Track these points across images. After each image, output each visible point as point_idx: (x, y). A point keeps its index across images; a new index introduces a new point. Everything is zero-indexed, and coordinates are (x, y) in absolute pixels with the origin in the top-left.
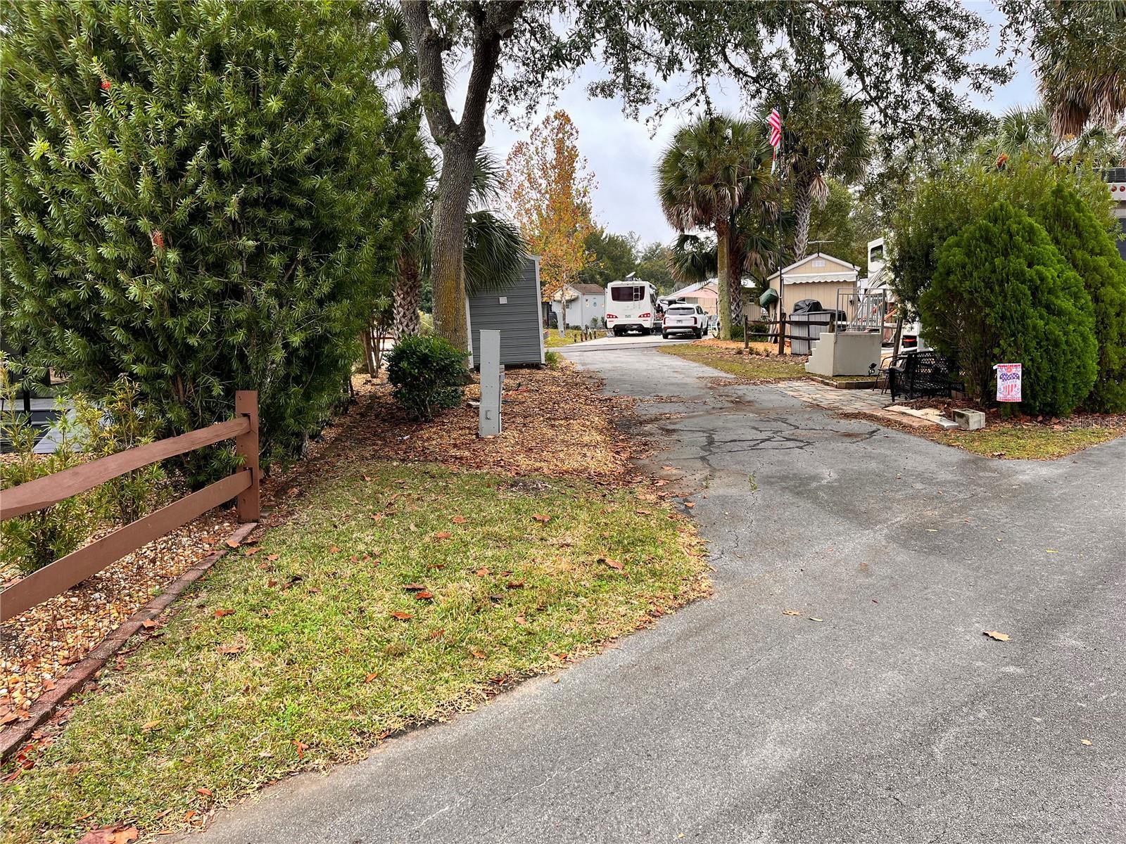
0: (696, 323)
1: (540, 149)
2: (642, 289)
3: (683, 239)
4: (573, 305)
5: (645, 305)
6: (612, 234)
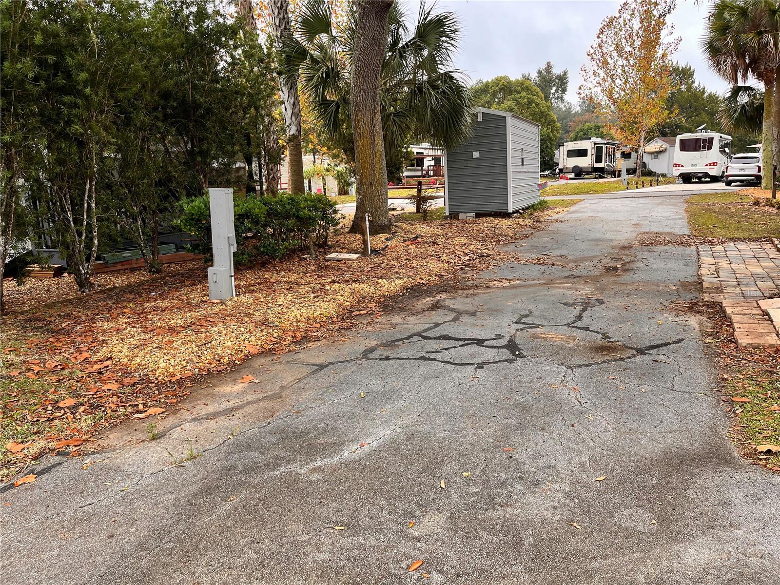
0: (759, 171)
1: (627, 22)
2: (711, 140)
3: (736, 91)
4: (662, 155)
5: (714, 154)
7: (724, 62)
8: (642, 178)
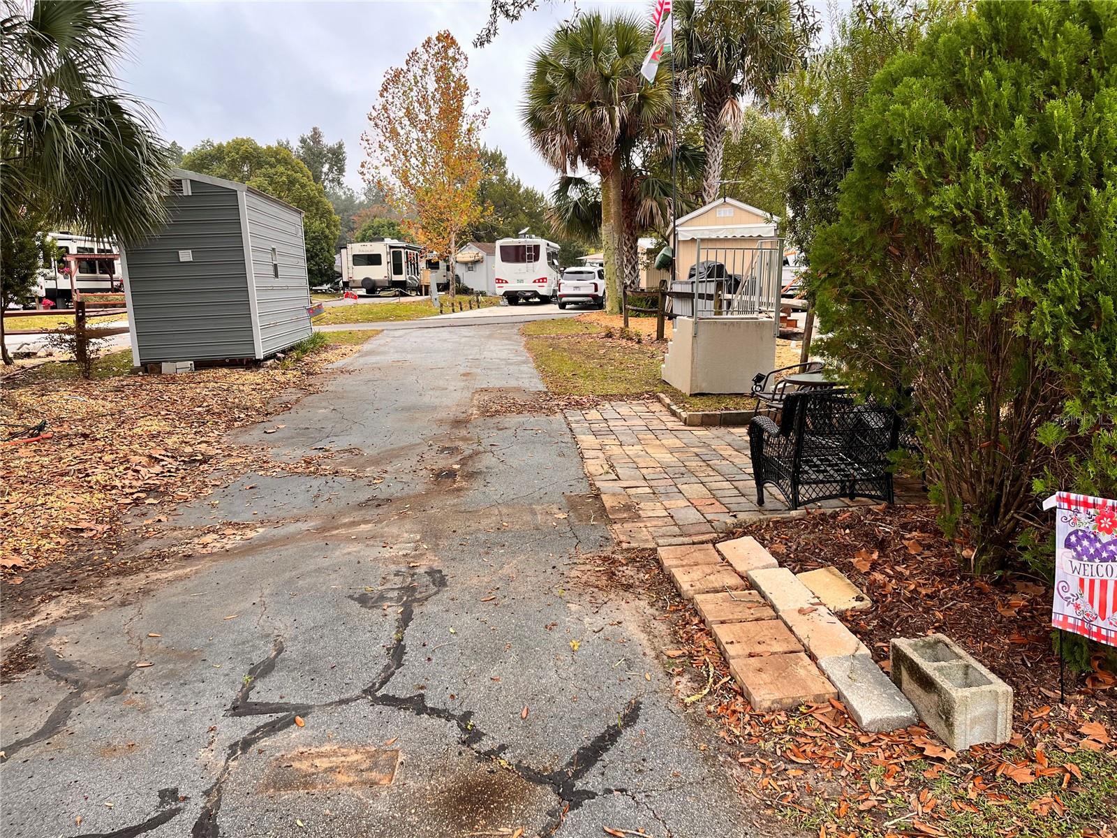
0: (596, 290)
1: (419, 78)
2: (537, 248)
3: (566, 183)
4: (478, 266)
5: (541, 267)
6: (530, 187)
7: (552, 141)
8: (458, 297)
